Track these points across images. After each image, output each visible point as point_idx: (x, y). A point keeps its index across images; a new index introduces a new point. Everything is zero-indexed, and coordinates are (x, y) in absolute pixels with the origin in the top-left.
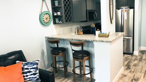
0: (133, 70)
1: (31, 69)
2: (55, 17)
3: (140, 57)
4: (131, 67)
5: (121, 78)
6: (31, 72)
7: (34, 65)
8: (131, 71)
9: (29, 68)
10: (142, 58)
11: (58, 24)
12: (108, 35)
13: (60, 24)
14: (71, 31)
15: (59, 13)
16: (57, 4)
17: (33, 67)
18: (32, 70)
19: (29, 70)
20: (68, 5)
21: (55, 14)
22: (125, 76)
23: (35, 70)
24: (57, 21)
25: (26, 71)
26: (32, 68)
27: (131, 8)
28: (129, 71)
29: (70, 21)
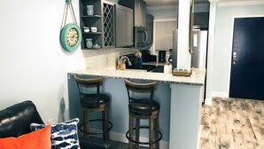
0: (214, 131)
1: (66, 138)
2: (85, 36)
3: (215, 109)
4: (209, 126)
5: (202, 145)
6: (68, 144)
7: (70, 131)
8: (212, 132)
9: (63, 136)
10: (218, 109)
11: (92, 48)
12: (191, 73)
13: (96, 49)
14: (107, 63)
15: (94, 29)
16: (90, 12)
17: (71, 134)
18: (68, 141)
19: (64, 141)
20: (109, 16)
21: (87, 31)
22: (207, 141)
23: (74, 140)
24: (89, 43)
25: (58, 143)
26: (69, 137)
27: (202, 29)
28: (209, 132)
29: (110, 44)
